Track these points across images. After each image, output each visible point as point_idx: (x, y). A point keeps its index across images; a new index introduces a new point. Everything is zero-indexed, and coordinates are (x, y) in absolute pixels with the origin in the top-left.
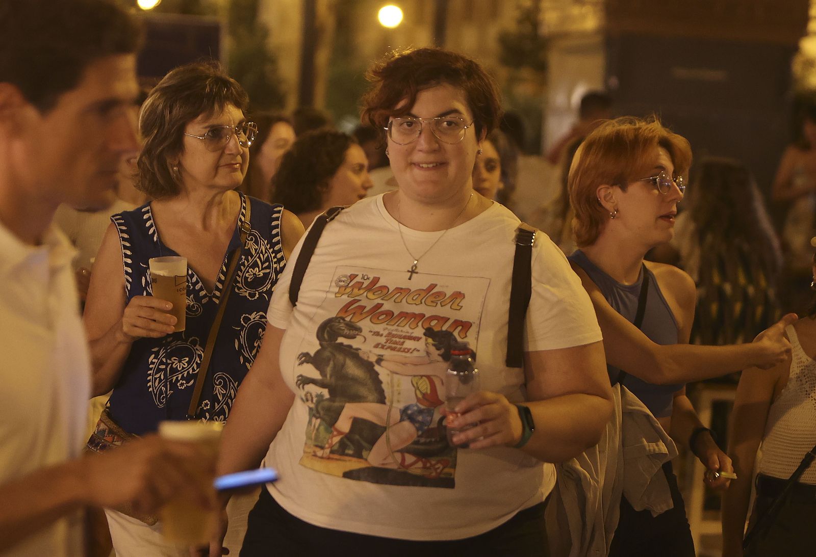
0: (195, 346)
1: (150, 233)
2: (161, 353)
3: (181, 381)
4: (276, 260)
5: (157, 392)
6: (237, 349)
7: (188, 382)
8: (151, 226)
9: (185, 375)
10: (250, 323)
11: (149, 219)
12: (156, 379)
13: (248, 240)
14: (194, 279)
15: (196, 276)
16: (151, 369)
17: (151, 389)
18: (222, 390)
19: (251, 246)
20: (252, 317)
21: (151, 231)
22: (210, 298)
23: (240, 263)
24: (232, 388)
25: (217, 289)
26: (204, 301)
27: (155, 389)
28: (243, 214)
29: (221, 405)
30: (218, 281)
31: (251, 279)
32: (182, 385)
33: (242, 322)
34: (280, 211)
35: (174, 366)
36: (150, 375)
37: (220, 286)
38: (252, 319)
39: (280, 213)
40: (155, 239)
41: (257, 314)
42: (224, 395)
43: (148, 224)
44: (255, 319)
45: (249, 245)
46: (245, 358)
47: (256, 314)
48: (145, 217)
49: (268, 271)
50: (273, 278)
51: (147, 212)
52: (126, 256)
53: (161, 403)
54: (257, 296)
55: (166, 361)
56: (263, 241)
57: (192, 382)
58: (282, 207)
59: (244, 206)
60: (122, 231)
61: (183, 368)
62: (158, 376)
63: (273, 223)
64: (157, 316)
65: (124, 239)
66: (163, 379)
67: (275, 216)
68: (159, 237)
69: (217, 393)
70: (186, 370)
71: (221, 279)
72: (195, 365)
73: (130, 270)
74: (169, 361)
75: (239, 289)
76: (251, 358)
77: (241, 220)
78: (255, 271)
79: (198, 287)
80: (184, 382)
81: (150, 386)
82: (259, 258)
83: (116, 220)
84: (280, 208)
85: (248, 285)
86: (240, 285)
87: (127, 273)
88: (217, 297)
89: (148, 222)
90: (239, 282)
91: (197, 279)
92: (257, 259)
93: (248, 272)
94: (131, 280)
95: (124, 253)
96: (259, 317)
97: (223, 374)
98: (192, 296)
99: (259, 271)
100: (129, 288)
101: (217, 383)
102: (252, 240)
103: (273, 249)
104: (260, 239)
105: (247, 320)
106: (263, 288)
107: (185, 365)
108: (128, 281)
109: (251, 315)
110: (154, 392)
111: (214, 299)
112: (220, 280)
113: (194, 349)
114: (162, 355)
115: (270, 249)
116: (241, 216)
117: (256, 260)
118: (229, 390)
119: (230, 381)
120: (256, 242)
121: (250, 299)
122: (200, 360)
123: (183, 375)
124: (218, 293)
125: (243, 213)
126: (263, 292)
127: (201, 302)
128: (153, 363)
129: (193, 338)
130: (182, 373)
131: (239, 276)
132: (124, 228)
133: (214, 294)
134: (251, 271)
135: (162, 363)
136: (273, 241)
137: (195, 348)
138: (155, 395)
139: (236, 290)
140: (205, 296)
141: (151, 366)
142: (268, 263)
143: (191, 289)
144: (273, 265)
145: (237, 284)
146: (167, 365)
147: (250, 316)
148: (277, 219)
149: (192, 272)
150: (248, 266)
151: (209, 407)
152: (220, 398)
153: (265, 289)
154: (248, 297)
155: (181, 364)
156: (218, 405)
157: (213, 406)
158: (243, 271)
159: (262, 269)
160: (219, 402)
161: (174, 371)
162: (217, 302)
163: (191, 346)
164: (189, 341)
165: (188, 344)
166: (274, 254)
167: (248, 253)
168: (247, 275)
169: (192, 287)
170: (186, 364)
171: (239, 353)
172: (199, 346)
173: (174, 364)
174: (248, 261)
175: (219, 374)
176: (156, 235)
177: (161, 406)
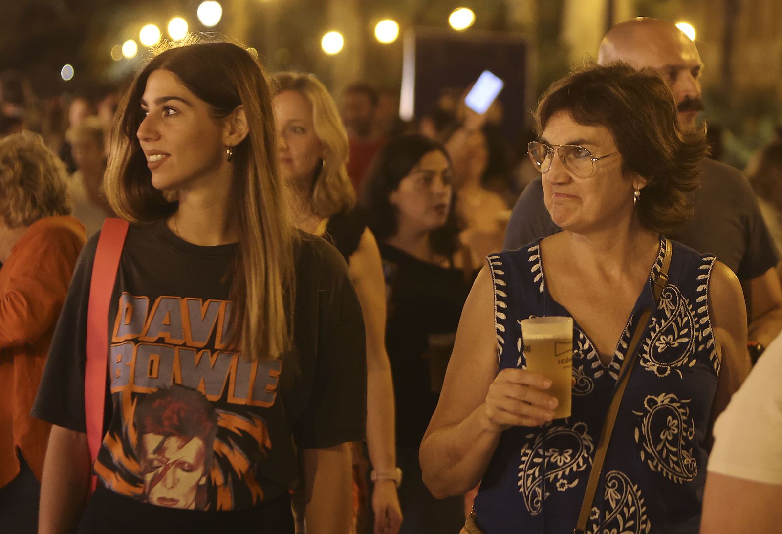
0: (582, 434)
1: (535, 281)
2: (537, 442)
3: (561, 481)
4: (697, 326)
5: (529, 494)
6: (637, 441)
7: (570, 482)
8: (538, 271)
9: (567, 473)
10: (656, 407)
11: (536, 262)
12: (528, 476)
13: (664, 298)
14: (586, 346)
15: (588, 341)
16: (523, 462)
17: (521, 490)
18: (616, 495)
19: (665, 304)
20: (659, 399)
21: (537, 279)
22: (606, 372)
23: (650, 327)
24: (630, 492)
25: (616, 359)
26: (597, 375)
27: (528, 489)
28: (659, 263)
29: (614, 514)
30: (618, 350)
31: (662, 349)
32: (562, 485)
33: (646, 406)
34: (711, 261)
35: (552, 460)
36: (521, 470)
37: (621, 356)
38: (659, 402)
39: (710, 264)
40: (541, 289)
41: (667, 396)
42: (618, 501)
43: (534, 269)
44: (664, 403)
45: (664, 306)
46: (647, 454)
47: (665, 396)
48: (532, 259)
49: (685, 340)
50: (692, 350)
51: (535, 253)
52: (500, 309)
53: (535, 509)
54: (668, 372)
55: (544, 453)
56: (683, 300)
57: (576, 482)
58: (714, 257)
59: (662, 252)
60: (498, 277)
61: (565, 463)
62: (531, 472)
63: (699, 276)
64: (531, 396)
65: (499, 287)
66: (539, 476)
67: (702, 267)
68: (546, 287)
69: (608, 499)
70: (569, 466)
71: (622, 347)
72: (580, 460)
73: (502, 328)
74: (546, 454)
75: (646, 361)
76: (655, 455)
77: (655, 270)
78: (668, 338)
79: (590, 356)
80: (566, 482)
81: (521, 486)
82: (676, 322)
83: (493, 261)
84: (712, 258)
85: (657, 356)
86: (647, 357)
87: (499, 332)
88: (617, 372)
89: (535, 266)
90: (646, 353)
91: (590, 345)
92: (673, 324)
93: (659, 339)
94: (503, 342)
95: (497, 306)
96: (668, 400)
97: (618, 474)
98: (581, 368)
99: (674, 340)
100: (501, 352)
101: (610, 484)
102: (668, 297)
103: (696, 311)
104: (680, 297)
105: (652, 402)
106: (677, 362)
107: (567, 459)
108: (500, 343)
109: (658, 397)
110: (525, 493)
111: (611, 373)
112: (620, 349)
113: (580, 438)
114: (538, 444)
115: (692, 310)
116: (656, 265)
117: (671, 325)
118: (626, 494)
119: (627, 483)
120: (674, 302)
121: (658, 375)
122: (588, 454)
123: (564, 473)
124: (617, 366)
125: (659, 260)
126: (676, 367)
127: (592, 377)
128: (526, 455)
129: (580, 423)
130: (563, 469)
131: (647, 345)
132: (500, 272)
133: (612, 366)
134: (664, 339)
135: (537, 455)
136: (697, 301)
137: (582, 437)
138: (527, 498)
139: (642, 363)
140: (599, 368)
141: (524, 459)
142: (687, 330)
143: (581, 358)
144: (693, 332)
145: (644, 355)
146: (544, 457)
147: (656, 399)
148: (705, 272)
149: (584, 337)
150: (660, 331)
151: (597, 517)
152: (613, 505)
153: (680, 364)
154: (656, 373)
155: (562, 457)
156: (610, 514)
157: (603, 516)
158: (653, 338)
159: (679, 337)
160: (611, 510)
161: (553, 466)
162: (616, 377)
163: (576, 434)
164: (574, 427)
165: (573, 430)
166: (696, 319)
167: (661, 315)
168: (657, 344)
169: (582, 356)
170: (569, 459)
171: (640, 447)
172: (588, 433)
173: (554, 457)
174: (660, 326)
175: (612, 473)
176: (542, 284)
177: (534, 513)
